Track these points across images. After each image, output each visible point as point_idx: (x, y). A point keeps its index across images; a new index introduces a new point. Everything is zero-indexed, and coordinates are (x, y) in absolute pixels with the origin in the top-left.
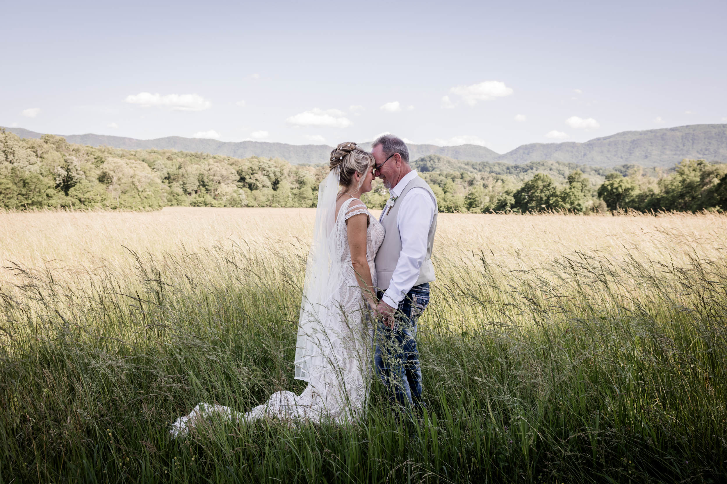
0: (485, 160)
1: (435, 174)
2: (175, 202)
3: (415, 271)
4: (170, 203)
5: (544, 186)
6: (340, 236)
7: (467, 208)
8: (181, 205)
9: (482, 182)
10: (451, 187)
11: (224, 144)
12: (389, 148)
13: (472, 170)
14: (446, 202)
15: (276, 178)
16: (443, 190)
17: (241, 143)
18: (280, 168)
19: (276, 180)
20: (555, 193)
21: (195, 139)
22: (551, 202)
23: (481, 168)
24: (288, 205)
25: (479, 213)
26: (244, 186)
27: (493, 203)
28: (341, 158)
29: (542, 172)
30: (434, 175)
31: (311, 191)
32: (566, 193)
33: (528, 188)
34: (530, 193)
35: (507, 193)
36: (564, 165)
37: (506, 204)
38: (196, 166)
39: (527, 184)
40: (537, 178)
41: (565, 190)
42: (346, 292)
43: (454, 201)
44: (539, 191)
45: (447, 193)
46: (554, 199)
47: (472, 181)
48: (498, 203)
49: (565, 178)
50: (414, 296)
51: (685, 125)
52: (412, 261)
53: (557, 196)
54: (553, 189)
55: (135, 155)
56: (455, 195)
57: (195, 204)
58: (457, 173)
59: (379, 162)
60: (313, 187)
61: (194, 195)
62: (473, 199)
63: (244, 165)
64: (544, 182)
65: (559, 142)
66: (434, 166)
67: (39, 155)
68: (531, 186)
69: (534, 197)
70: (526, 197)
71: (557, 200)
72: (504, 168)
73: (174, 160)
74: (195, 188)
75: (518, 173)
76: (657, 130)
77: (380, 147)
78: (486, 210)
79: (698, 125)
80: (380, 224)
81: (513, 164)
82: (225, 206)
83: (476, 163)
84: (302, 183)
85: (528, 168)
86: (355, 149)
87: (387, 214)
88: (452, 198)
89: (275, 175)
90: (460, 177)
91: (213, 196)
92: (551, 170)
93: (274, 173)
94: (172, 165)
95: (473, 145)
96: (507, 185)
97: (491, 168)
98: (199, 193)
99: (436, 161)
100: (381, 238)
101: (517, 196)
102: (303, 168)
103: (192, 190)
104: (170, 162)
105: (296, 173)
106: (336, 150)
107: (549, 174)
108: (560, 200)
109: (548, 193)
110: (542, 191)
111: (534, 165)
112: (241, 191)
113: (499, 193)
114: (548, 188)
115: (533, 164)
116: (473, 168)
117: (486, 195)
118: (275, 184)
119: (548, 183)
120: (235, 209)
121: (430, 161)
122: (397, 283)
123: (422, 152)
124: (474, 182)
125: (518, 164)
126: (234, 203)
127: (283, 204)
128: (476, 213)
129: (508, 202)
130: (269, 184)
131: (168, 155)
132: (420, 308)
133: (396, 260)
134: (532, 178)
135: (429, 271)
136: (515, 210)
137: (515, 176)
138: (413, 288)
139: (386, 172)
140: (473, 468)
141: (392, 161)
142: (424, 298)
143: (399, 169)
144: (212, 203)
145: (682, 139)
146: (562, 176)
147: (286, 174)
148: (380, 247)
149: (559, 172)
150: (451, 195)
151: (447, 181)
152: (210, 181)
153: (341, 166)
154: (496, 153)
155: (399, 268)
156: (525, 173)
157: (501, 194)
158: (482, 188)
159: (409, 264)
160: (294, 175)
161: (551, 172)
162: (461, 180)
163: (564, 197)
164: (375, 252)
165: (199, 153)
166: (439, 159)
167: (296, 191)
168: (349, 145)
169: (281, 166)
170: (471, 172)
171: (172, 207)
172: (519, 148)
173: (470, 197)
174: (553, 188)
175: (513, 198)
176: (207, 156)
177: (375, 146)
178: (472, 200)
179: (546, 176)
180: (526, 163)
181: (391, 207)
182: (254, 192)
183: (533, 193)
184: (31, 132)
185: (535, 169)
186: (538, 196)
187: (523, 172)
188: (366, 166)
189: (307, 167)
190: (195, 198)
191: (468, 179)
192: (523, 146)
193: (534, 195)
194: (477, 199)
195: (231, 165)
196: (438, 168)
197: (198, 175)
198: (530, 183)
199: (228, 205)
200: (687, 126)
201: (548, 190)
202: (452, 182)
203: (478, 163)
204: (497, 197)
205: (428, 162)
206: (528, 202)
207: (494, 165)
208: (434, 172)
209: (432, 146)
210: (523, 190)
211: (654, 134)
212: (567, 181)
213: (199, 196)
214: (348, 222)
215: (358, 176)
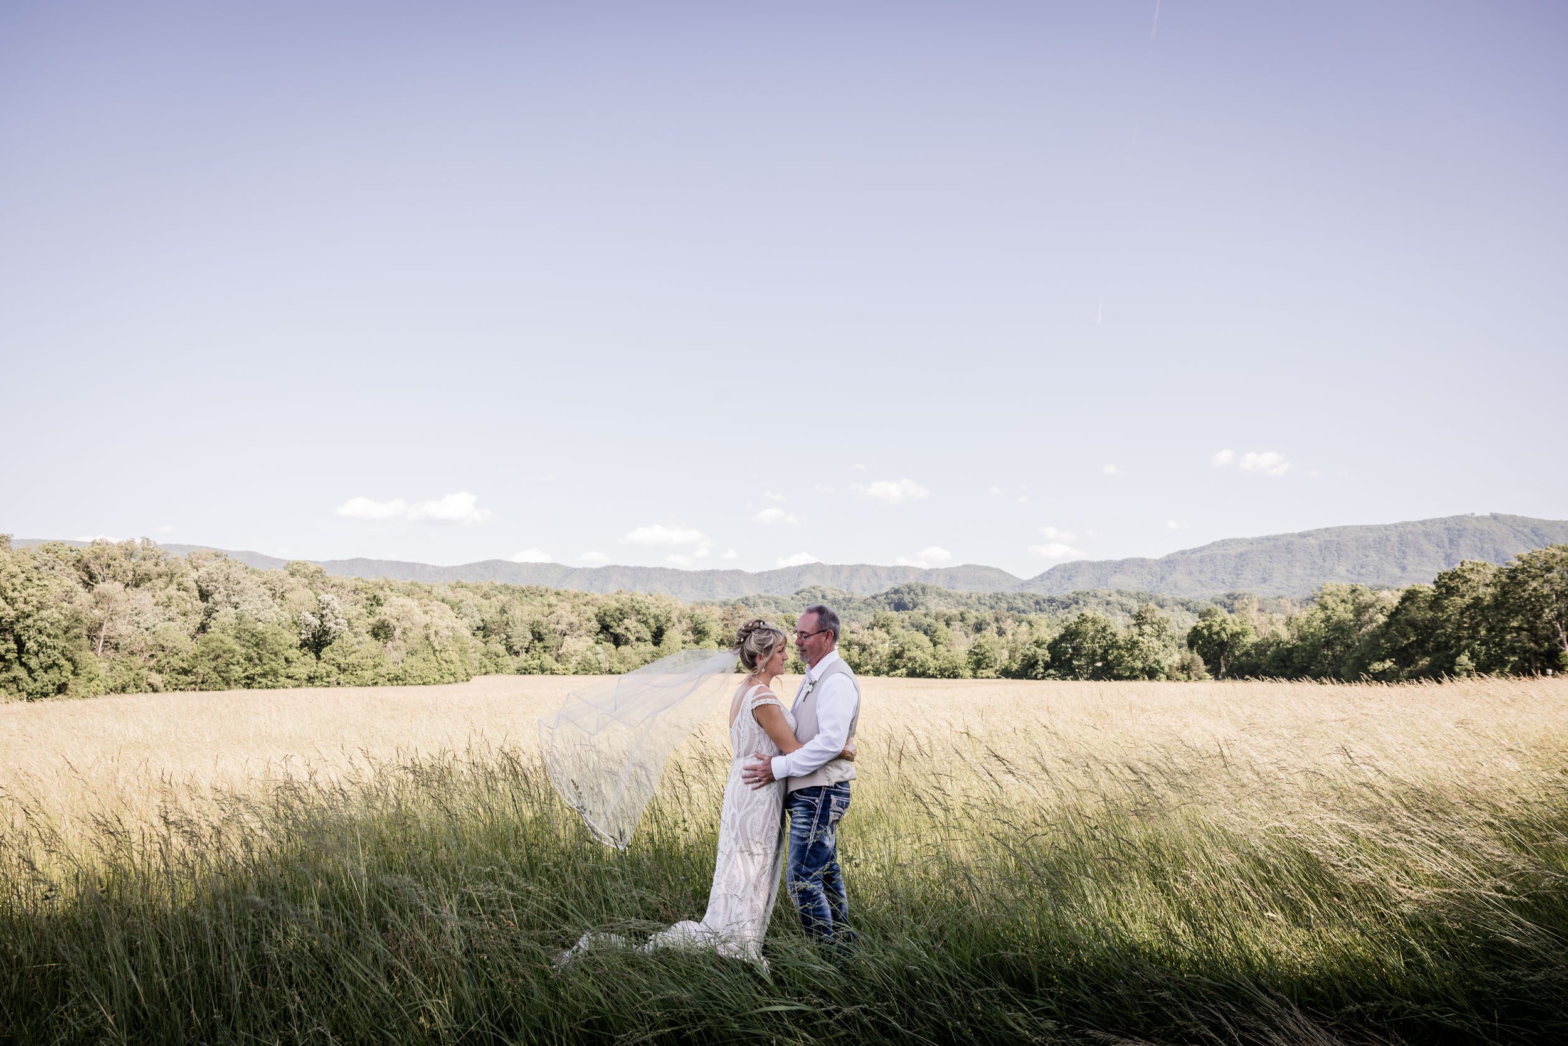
0: (999, 589)
1: (917, 614)
2: (492, 668)
4: (484, 670)
5: (1096, 632)
7: (972, 670)
8: (502, 672)
9: (995, 626)
10: (945, 636)
13: (978, 606)
14: (937, 660)
15: (659, 625)
16: (932, 640)
18: (665, 608)
19: (659, 628)
20: (1115, 642)
22: (1110, 657)
23: (993, 603)
25: (993, 678)
26: (606, 640)
27: (1014, 661)
30: (917, 617)
32: (1133, 643)
33: (1071, 635)
34: (1074, 644)
35: (1038, 644)
36: (1130, 595)
37: (1036, 663)
38: (528, 608)
39: (1068, 629)
40: (1084, 619)
41: (1132, 637)
43: (951, 659)
44: (1088, 640)
45: (938, 646)
46: (1115, 653)
47: (979, 625)
48: (1023, 660)
49: (1130, 617)
50: (833, 796)
51: (1323, 527)
53: (1119, 647)
54: (1111, 637)
55: (431, 592)
56: (951, 649)
57: (524, 671)
58: (954, 613)
61: (523, 655)
62: (982, 655)
63: (608, 604)
64: (1097, 624)
66: (916, 601)
68: (1074, 631)
69: (1081, 649)
70: (1069, 650)
71: (1120, 655)
72: (1031, 603)
74: (526, 645)
75: (1055, 611)
76: (1277, 536)
78: (1006, 674)
79: (1344, 528)
81: (1046, 596)
82: (574, 673)
83: (985, 595)
84: (700, 633)
85: (1069, 602)
87: (804, 701)
88: (946, 654)
89: (657, 621)
90: (960, 618)
91: (555, 657)
92: (1108, 605)
93: (656, 618)
94: (491, 607)
95: (979, 566)
96: (1037, 630)
97: (1009, 603)
98: (532, 652)
99: (919, 592)
101: (1054, 648)
102: (702, 608)
103: (521, 648)
104: (487, 602)
105: (692, 617)
107: (1105, 611)
108: (1124, 654)
109: (1103, 643)
110: (1093, 640)
111: (1080, 597)
112: (599, 648)
113: (1024, 644)
114: (1104, 634)
115: (1078, 594)
116: (980, 603)
117: (1003, 648)
118: (658, 636)
119: (1102, 627)
120: (590, 678)
121: (909, 594)
123: (896, 578)
124: (982, 627)
125: (1054, 596)
126: (587, 668)
128: (987, 678)
129: (1040, 658)
130: (647, 635)
131: (484, 590)
132: (840, 813)
134: (1076, 619)
136: (1051, 671)
137: (1049, 615)
142: (844, 800)
144: (554, 668)
145: (1321, 550)
146: (1127, 615)
147: (674, 619)
149: (1122, 607)
150: (945, 649)
151: (938, 625)
152: (550, 632)
154: (1017, 579)
156: (1066, 610)
157: (1027, 646)
158: (996, 635)
160: (689, 621)
161: (1109, 608)
162: (961, 624)
163: (1131, 648)
165: (534, 587)
166: (923, 590)
169: (667, 606)
170: (977, 610)
171: (487, 677)
173: (976, 651)
174: (1111, 634)
175: (1046, 653)
178: (980, 657)
179: (1100, 615)
180: (1066, 594)
181: (808, 693)
182: (622, 649)
183: (1080, 643)
184: (266, 558)
185: (1080, 603)
186: (1088, 649)
187: (1063, 608)
188: (770, 647)
189: (709, 607)
190: (526, 661)
191: (973, 621)
193: (1081, 646)
194: (988, 654)
195: (587, 605)
196: (922, 604)
197: (531, 623)
198: (1073, 627)
199: (580, 672)
200: (1327, 529)
201: (1104, 638)
202: (946, 628)
203: (988, 594)
204: (1021, 650)
205: (906, 594)
206: (1072, 659)
207: (1015, 598)
208: (916, 611)
209: (910, 568)
210: (1063, 638)
212: (1135, 622)
213: (532, 657)
214: (754, 712)
215: (761, 659)
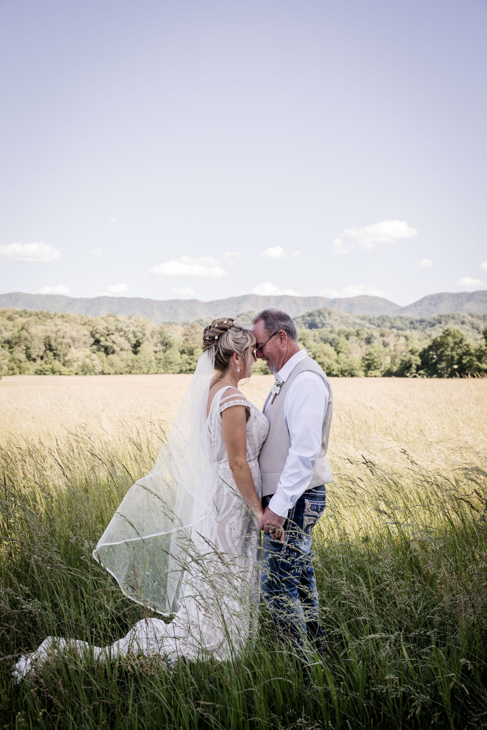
0: (384, 313)
1: (325, 331)
2: (17, 370)
3: (306, 472)
4: (11, 372)
5: (455, 343)
6: (214, 431)
7: (364, 371)
8: (24, 374)
9: (381, 339)
10: (345, 346)
11: (75, 300)
12: (272, 324)
13: (369, 325)
14: (339, 364)
15: (137, 339)
16: (336, 350)
17: (95, 299)
18: (141, 327)
19: (137, 341)
20: (468, 351)
21: (40, 295)
22: (464, 361)
23: (380, 323)
24: (152, 371)
25: (379, 377)
26: (99, 350)
27: (395, 365)
28: (216, 338)
29: (453, 326)
30: (325, 333)
31: (179, 354)
32: (482, 351)
33: (436, 346)
34: (439, 352)
35: (412, 352)
36: (478, 317)
37: (411, 366)
38: (42, 327)
39: (435, 342)
40: (447, 334)
41: (481, 347)
42: (223, 499)
43: (349, 363)
44: (449, 349)
45: (340, 354)
46: (468, 358)
47: (370, 338)
48: (401, 364)
49: (479, 332)
50: (307, 501)
52: (303, 461)
53: (471, 354)
54: (466, 347)
56: (350, 356)
57: (40, 372)
58: (352, 330)
59: (261, 341)
60: (181, 350)
61: (39, 361)
62: (372, 360)
63: (99, 324)
64: (456, 338)
65: (471, 291)
66: (324, 322)
68: (439, 343)
69: (443, 356)
70: (435, 356)
71: (471, 360)
72: (407, 323)
73: (16, 321)
74: (41, 354)
75: (424, 328)
77: (262, 323)
78: (388, 374)
80: (263, 416)
81: (418, 318)
82: (76, 374)
83: (374, 317)
84: (167, 345)
85: (435, 322)
86: (233, 326)
87: (272, 403)
88: (346, 360)
89: (135, 336)
90: (356, 334)
91: (62, 362)
92: (463, 323)
93: (134, 333)
94: (14, 326)
95: (370, 296)
96: (412, 342)
97: (391, 323)
98: (46, 359)
99: (327, 315)
100: (264, 432)
101: (424, 355)
102: (168, 327)
103: (38, 356)
104: (10, 323)
105: (161, 333)
106: (210, 327)
107: (461, 328)
108: (474, 359)
109: (460, 351)
110: (453, 349)
111: (443, 318)
112: (94, 356)
113: (402, 352)
114: (460, 345)
115: (441, 317)
116: (371, 323)
117: (387, 355)
118: (136, 347)
119: (460, 340)
120: (88, 377)
121: (319, 316)
122: (284, 487)
123: (310, 305)
124: (371, 340)
125: (424, 317)
126: (85, 370)
127: (145, 370)
128: (376, 376)
129: (414, 363)
130: (128, 346)
131: (8, 314)
132: (315, 516)
133: (284, 460)
134: (441, 334)
135: (325, 470)
136: (421, 372)
137: (420, 332)
138: (306, 491)
139: (269, 353)
140: (384, 718)
141: (276, 339)
142: (320, 503)
143: (285, 349)
144: (62, 370)
146: (476, 331)
147: (148, 335)
148: (264, 442)
149: (474, 327)
150: (345, 356)
151: (340, 339)
152: (58, 345)
153: (216, 346)
154: (397, 306)
155: (288, 470)
156: (432, 328)
157: (404, 354)
158: (382, 346)
159: (301, 464)
160: (159, 336)
161: (464, 326)
162: (357, 338)
163: (480, 355)
164: (258, 450)
165: (45, 311)
166: (330, 314)
167: (160, 355)
168: (225, 322)
169: (143, 325)
170: (369, 328)
171: (14, 377)
172: (425, 298)
173: (367, 357)
174: (466, 345)
175: (418, 358)
176: (55, 315)
177: (256, 322)
178: (370, 362)
179: (458, 331)
180: (432, 316)
181: (276, 394)
182: (111, 356)
183: (443, 352)
185: (443, 322)
186: (448, 356)
187: (430, 327)
188: (246, 346)
189: (174, 326)
190: (41, 365)
191: (365, 336)
192: (429, 296)
193: (444, 354)
194: (376, 360)
195: (84, 324)
196: (328, 324)
197: (44, 338)
198: (439, 339)
199: (80, 373)
201: (460, 348)
202: (346, 341)
203: (377, 317)
204: (400, 357)
205: (317, 317)
206: (436, 363)
207: (395, 320)
208: (324, 329)
209: (321, 298)
210: (430, 348)
212: (482, 336)
213: (46, 362)
214: (223, 414)
215: (237, 359)
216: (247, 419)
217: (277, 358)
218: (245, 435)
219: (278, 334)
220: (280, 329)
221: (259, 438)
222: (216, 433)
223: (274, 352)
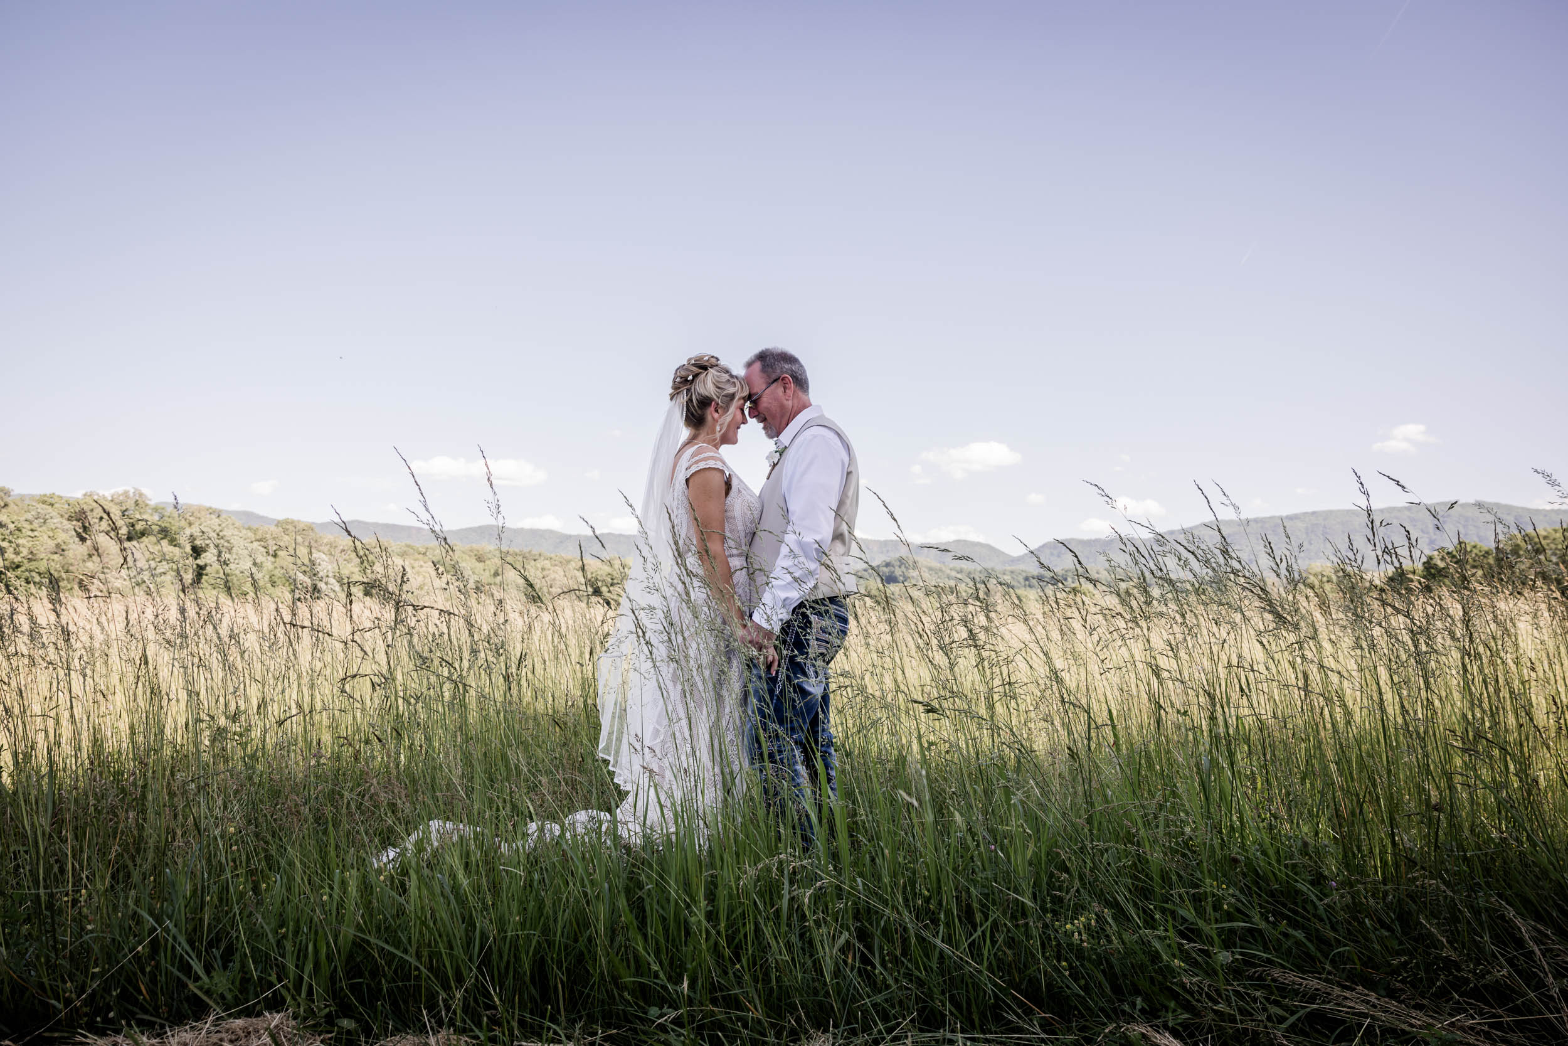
0: (989, 565)
3: (809, 565)
12: (772, 367)
28: (690, 378)
50: (815, 617)
51: (1310, 510)
52: (805, 548)
55: (424, 554)
59: (756, 390)
63: (600, 570)
66: (906, 573)
67: (271, 552)
72: (1020, 579)
73: (487, 562)
76: (1265, 518)
77: (758, 366)
79: (1331, 512)
81: (1035, 572)
86: (716, 366)
95: (968, 542)
97: (998, 578)
99: (910, 564)
100: (753, 515)
106: (685, 364)
121: (900, 567)
123: (888, 550)
131: (478, 553)
132: (827, 642)
139: (767, 408)
141: (776, 388)
142: (838, 626)
143: (790, 402)
145: (1307, 534)
153: (688, 390)
154: (1006, 555)
155: (782, 562)
159: (801, 554)
164: (743, 541)
165: (527, 551)
166: (914, 563)
168: (706, 359)
172: (1046, 545)
176: (540, 555)
177: (749, 365)
181: (773, 463)
184: (262, 517)
188: (732, 397)
192: (1049, 542)
196: (913, 577)
200: (1314, 513)
205: (897, 568)
211: (1259, 525)
214: (691, 481)
215: (717, 411)
216: (727, 493)
217: (778, 415)
218: (724, 515)
219: (780, 380)
220: (782, 372)
221: (744, 522)
222: (680, 511)
223: (774, 407)
